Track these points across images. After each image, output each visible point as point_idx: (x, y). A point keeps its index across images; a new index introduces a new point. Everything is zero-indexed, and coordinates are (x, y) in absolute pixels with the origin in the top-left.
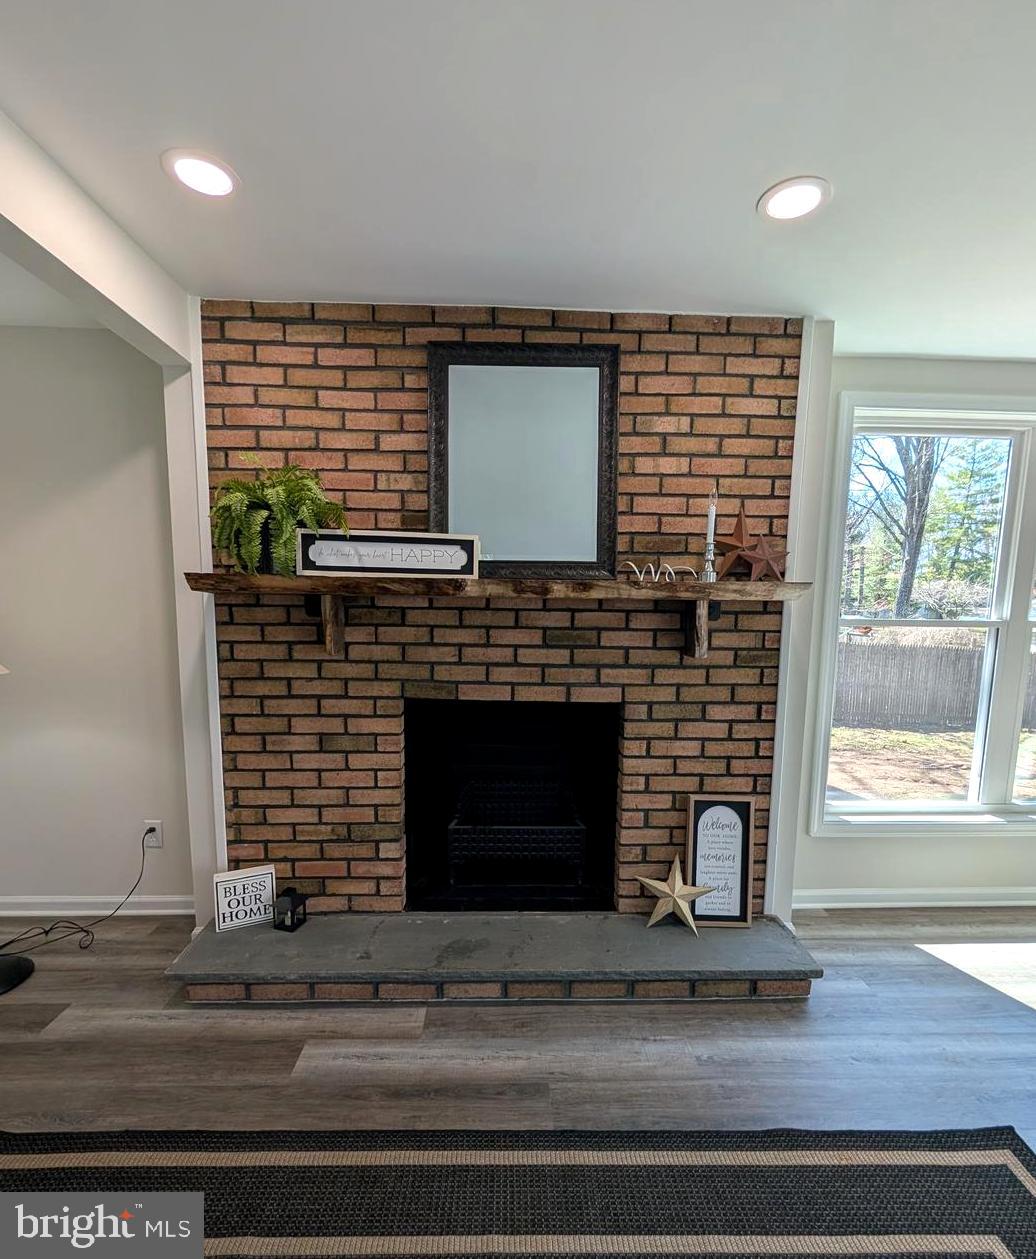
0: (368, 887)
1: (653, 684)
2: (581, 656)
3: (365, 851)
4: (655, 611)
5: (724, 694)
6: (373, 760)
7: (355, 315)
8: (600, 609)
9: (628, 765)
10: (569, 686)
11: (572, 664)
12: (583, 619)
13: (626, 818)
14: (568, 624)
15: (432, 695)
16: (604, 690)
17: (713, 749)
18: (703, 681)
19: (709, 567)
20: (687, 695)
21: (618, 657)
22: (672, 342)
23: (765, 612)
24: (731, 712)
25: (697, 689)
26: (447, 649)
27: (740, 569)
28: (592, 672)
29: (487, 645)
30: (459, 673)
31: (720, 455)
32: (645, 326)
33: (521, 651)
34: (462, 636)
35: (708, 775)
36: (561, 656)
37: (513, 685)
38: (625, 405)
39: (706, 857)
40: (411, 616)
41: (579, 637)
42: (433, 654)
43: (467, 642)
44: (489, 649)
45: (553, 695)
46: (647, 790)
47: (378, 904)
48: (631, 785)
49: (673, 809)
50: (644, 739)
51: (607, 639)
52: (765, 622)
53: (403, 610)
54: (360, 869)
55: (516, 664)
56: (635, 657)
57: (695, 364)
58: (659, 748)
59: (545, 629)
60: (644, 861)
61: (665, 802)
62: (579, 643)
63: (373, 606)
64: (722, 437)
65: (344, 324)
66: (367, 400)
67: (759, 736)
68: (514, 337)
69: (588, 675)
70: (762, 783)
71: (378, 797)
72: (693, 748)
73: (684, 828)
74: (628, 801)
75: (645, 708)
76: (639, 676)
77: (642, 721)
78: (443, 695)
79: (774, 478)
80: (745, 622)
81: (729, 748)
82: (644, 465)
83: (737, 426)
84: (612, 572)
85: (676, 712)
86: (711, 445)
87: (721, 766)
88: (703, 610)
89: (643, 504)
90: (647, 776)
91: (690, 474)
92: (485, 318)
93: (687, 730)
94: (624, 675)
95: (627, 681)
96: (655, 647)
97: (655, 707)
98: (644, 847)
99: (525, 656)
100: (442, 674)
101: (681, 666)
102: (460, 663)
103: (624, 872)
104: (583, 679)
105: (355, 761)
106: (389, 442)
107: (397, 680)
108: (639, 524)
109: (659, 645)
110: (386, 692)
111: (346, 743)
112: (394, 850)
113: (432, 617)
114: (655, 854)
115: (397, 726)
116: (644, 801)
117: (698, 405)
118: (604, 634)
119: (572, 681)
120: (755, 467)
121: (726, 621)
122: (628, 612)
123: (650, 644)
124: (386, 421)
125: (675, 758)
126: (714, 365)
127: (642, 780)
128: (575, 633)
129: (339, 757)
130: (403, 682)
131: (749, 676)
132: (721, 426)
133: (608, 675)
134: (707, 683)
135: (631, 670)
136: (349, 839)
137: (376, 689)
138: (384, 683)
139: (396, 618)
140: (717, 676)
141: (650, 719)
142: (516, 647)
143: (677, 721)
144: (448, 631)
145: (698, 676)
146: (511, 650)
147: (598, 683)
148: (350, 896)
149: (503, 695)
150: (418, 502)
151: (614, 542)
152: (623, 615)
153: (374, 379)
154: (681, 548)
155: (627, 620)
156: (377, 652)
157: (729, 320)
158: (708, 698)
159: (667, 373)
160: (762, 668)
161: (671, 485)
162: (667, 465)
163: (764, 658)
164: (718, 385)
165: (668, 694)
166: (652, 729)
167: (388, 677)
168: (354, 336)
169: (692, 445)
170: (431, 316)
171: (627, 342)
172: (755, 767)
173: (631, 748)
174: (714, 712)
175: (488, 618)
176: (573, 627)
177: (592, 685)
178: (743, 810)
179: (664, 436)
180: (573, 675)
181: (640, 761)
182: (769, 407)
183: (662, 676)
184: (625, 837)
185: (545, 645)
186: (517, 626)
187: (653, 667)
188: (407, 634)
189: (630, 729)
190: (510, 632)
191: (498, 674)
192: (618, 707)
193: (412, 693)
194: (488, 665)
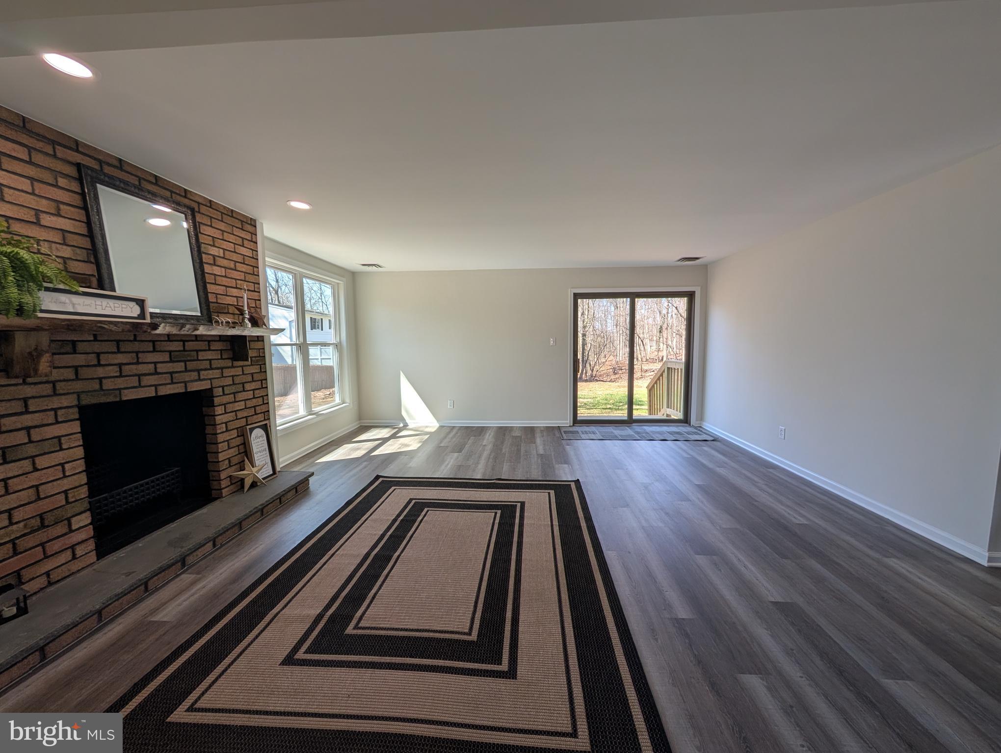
0: (65, 557)
1: (223, 377)
2: (190, 365)
3: (59, 530)
4: (219, 341)
5: (249, 378)
6: (59, 457)
7: (5, 116)
8: (196, 340)
10: (185, 383)
11: (186, 370)
12: (190, 345)
13: (220, 447)
14: (182, 349)
15: (103, 400)
16: (203, 382)
17: (249, 404)
18: (241, 373)
19: (247, 321)
20: (236, 380)
21: (207, 365)
22: (212, 213)
23: (258, 341)
24: (253, 386)
25: (240, 377)
26: (111, 368)
27: (255, 322)
28: (196, 373)
29: (138, 363)
30: (120, 383)
31: (235, 270)
32: (200, 201)
33: (159, 365)
34: (120, 358)
35: (249, 416)
36: (180, 366)
37: (156, 386)
38: (200, 237)
39: (257, 453)
40: (80, 347)
41: (189, 355)
42: (100, 372)
43: (125, 362)
44: (140, 365)
45: (178, 389)
46: (227, 431)
47: (75, 566)
48: (220, 429)
49: (238, 436)
50: (222, 405)
51: (202, 356)
52: (258, 345)
53: (74, 343)
54: (55, 546)
55: (156, 373)
56: (215, 364)
57: (222, 226)
58: (229, 408)
59: (170, 352)
60: (231, 466)
61: (234, 433)
62: (189, 358)
64: (235, 262)
66: (25, 184)
67: (263, 395)
69: (194, 375)
70: (267, 415)
71: (66, 484)
72: (242, 405)
74: (220, 438)
75: (221, 389)
76: (216, 374)
77: (220, 396)
78: (111, 399)
79: (254, 283)
80: (254, 345)
81: (254, 402)
83: (240, 258)
85: (233, 389)
86: (232, 265)
87: (252, 411)
90: (226, 423)
91: (225, 276)
92: (116, 163)
93: (239, 397)
94: (210, 374)
95: (212, 377)
96: (222, 359)
97: (225, 388)
98: (229, 459)
99: (161, 368)
100: (108, 385)
101: (233, 367)
102: (121, 376)
103: (223, 475)
104: (192, 378)
105: (42, 462)
106: (49, 220)
107: (74, 393)
108: (212, 298)
109: (223, 357)
110: (65, 404)
111: (31, 450)
112: (85, 519)
113: (97, 347)
114: (235, 460)
115: (76, 427)
116: (226, 436)
117: (225, 245)
118: (200, 353)
119: (187, 380)
120: (247, 277)
122: (209, 341)
123: (220, 358)
124: (44, 205)
125: (235, 411)
126: (229, 229)
127: (224, 425)
128: (186, 353)
129: (26, 463)
130: (79, 395)
131: (256, 369)
132: (234, 257)
133: (203, 375)
134: (243, 374)
135: (213, 371)
136: (42, 527)
137: (56, 403)
138: (63, 397)
139: (69, 348)
140: (247, 370)
141: (224, 394)
142: (155, 363)
143: (234, 393)
144: (110, 355)
146: (153, 365)
147: (200, 380)
148: (48, 573)
149: (150, 393)
150: (78, 267)
152: (207, 343)
153: (29, 170)
154: (226, 311)
155: (209, 346)
158: (244, 381)
159: (211, 226)
160: (260, 365)
161: (219, 280)
162: (217, 270)
163: (261, 360)
164: (231, 238)
165: (229, 381)
166: (225, 399)
167: (65, 392)
168: (6, 131)
169: (225, 263)
170: (75, 145)
171: (198, 207)
172: (263, 408)
173: (218, 410)
174: (247, 386)
175: (136, 346)
176: (184, 350)
177: (196, 381)
178: (263, 428)
179: (215, 256)
180: (187, 377)
181: (222, 416)
182: (249, 252)
183: (226, 372)
184: (221, 457)
185: (171, 361)
186: (154, 350)
187: (222, 368)
188: (78, 359)
189: (217, 401)
190: (151, 355)
191: (146, 380)
192: (210, 390)
193: (87, 400)
194: (139, 376)
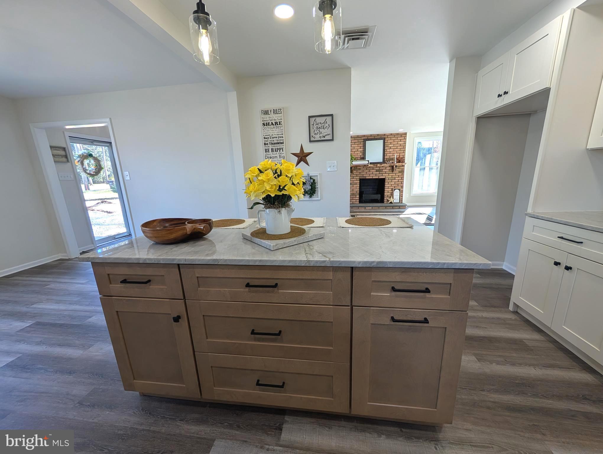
0: (355, 201)
2: (380, 173)
3: (355, 196)
4: (389, 167)
5: (398, 176)
6: (356, 186)
7: (356, 137)
8: (383, 167)
9: (386, 185)
11: (379, 174)
12: (381, 168)
13: (385, 192)
14: (379, 169)
15: (363, 178)
16: (383, 176)
17: (396, 183)
19: (395, 162)
20: (393, 177)
21: (385, 173)
22: (391, 136)
23: (402, 166)
24: (398, 178)
26: (365, 173)
27: (399, 161)
29: (369, 172)
30: (366, 175)
31: (397, 148)
32: (388, 135)
34: (367, 171)
35: (395, 186)
36: (378, 173)
38: (386, 144)
39: (395, 196)
40: (361, 169)
42: (363, 173)
45: (377, 177)
46: (388, 188)
47: (356, 203)
48: (386, 188)
52: (402, 168)
53: (360, 168)
54: (354, 198)
56: (387, 172)
57: (394, 138)
58: (389, 183)
59: (376, 170)
60: (388, 197)
61: (390, 189)
62: (380, 171)
63: (357, 168)
64: (397, 146)
65: (355, 138)
66: (357, 145)
67: (402, 181)
68: (373, 137)
69: (381, 175)
70: (402, 187)
71: (356, 190)
72: (394, 183)
73: (393, 193)
74: (386, 190)
75: (388, 178)
76: (387, 175)
78: (364, 178)
79: (403, 151)
80: (400, 168)
81: (398, 183)
82: (388, 150)
83: (399, 145)
84: (384, 163)
85: (392, 179)
86: (396, 147)
87: (397, 185)
88: (394, 167)
89: (388, 155)
91: (393, 151)
92: (370, 136)
93: (393, 181)
94: (385, 175)
98: (388, 195)
99: (374, 173)
100: (364, 175)
101: (392, 173)
103: (385, 198)
105: (354, 186)
106: (359, 150)
107: (359, 176)
108: (387, 157)
109: (389, 171)
110: (358, 178)
111: (353, 184)
112: (358, 196)
113: (363, 169)
114: (389, 196)
115: (359, 182)
116: (388, 190)
117: (394, 143)
118: (383, 170)
120: (401, 149)
121: (398, 168)
122: (386, 167)
124: (359, 148)
125: (391, 184)
126: (396, 138)
129: (352, 185)
131: (401, 174)
132: (397, 145)
136: (353, 195)
137: (357, 178)
139: (359, 169)
140: (397, 174)
144: (365, 170)
145: (394, 174)
146: (372, 172)
148: (353, 202)
149: (371, 178)
150: (362, 156)
151: (384, 159)
153: (358, 143)
154: (392, 160)
156: (357, 173)
157: (398, 133)
159: (391, 140)
161: (391, 152)
162: (391, 150)
163: (402, 172)
164: (397, 141)
165: (391, 177)
166: (388, 181)
168: (356, 139)
169: (394, 147)
170: (364, 136)
171: (386, 137)
172: (401, 185)
173: (386, 183)
174: (396, 178)
175: (370, 169)
178: (400, 190)
179: (390, 147)
180: (379, 175)
182: (403, 143)
183: (390, 175)
184: (385, 194)
185: (376, 172)
186: (373, 170)
187: (389, 173)
188: (360, 171)
189: (386, 181)
191: (371, 175)
192: (385, 178)
193: (361, 178)
194: (370, 174)
